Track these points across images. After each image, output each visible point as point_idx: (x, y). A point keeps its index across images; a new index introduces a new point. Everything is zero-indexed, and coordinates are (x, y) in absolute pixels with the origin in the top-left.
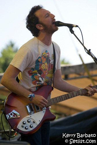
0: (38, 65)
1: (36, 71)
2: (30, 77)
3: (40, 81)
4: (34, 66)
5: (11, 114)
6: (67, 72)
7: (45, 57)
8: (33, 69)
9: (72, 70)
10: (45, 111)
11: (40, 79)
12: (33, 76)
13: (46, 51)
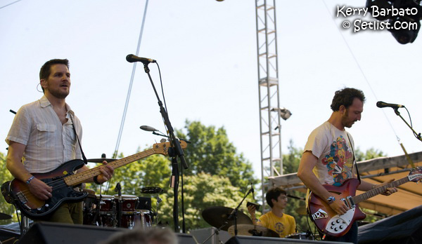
0: (334, 151)
1: (331, 158)
2: (326, 166)
3: (335, 170)
4: (328, 152)
5: (318, 214)
6: (387, 165)
7: (341, 143)
8: (328, 156)
9: (392, 162)
10: (354, 209)
11: (336, 168)
12: (328, 166)
13: (341, 136)
